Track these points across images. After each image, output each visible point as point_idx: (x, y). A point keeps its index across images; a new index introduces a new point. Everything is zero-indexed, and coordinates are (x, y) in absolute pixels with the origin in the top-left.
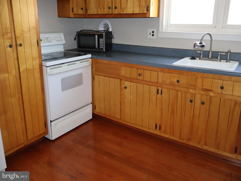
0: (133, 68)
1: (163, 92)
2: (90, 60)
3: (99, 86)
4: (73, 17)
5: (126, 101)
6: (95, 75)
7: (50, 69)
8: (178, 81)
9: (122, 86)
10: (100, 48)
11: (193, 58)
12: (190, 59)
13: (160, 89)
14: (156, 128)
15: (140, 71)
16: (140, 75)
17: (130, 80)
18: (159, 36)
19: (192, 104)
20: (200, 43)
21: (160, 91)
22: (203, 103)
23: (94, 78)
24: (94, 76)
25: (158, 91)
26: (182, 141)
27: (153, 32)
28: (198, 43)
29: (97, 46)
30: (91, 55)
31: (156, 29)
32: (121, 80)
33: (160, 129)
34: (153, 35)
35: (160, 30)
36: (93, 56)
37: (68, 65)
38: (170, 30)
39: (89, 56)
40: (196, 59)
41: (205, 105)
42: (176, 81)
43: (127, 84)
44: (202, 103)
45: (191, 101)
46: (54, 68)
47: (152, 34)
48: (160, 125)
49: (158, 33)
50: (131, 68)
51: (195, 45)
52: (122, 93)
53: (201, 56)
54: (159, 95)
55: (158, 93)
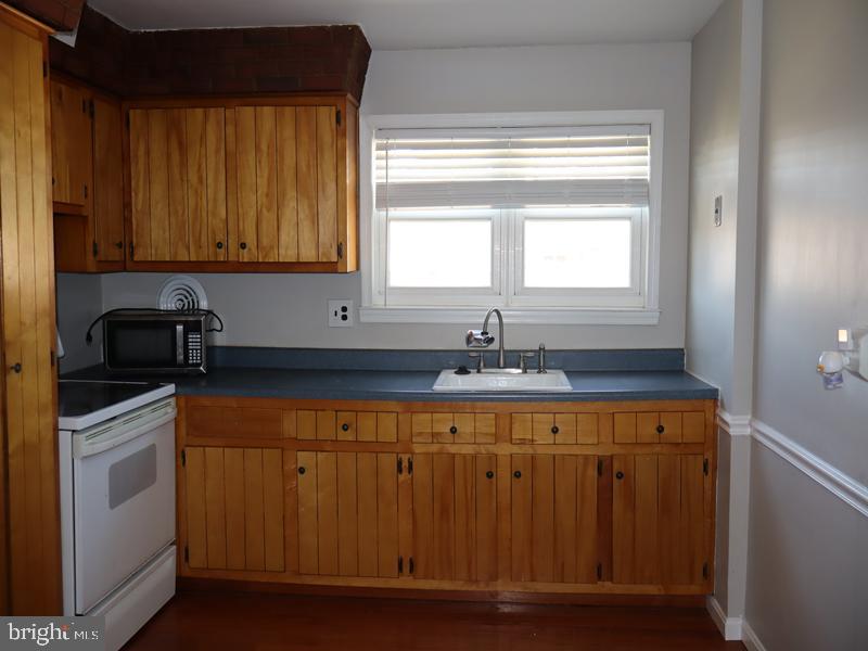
0: (323, 410)
1: (414, 464)
2: (172, 401)
3: (205, 480)
4: (94, 270)
5: (302, 510)
6: (187, 446)
7: (88, 438)
8: (454, 430)
9: (286, 468)
10: (191, 362)
11: (462, 371)
12: (456, 373)
13: (405, 458)
14: (400, 568)
15: (345, 417)
16: (345, 427)
17: (315, 446)
18: (363, 319)
19: (491, 482)
20: (482, 334)
21: (405, 464)
22: (518, 475)
23: (184, 457)
24: (183, 452)
25: (400, 463)
26: (473, 588)
27: (344, 309)
28: (477, 333)
29: (181, 358)
30: (173, 385)
31: (351, 302)
32: (283, 449)
33: (411, 570)
34: (344, 318)
35: (365, 304)
36: (180, 390)
37: (126, 422)
38: (392, 303)
39: (170, 389)
40: (469, 372)
41: (521, 478)
42: (449, 431)
43: (304, 458)
44: (515, 475)
45: (490, 475)
46: (95, 435)
47: (340, 313)
48: (411, 560)
49: (361, 312)
50: (316, 410)
51: (469, 338)
52: (288, 488)
53: (482, 364)
54: (404, 476)
55: (400, 470)
